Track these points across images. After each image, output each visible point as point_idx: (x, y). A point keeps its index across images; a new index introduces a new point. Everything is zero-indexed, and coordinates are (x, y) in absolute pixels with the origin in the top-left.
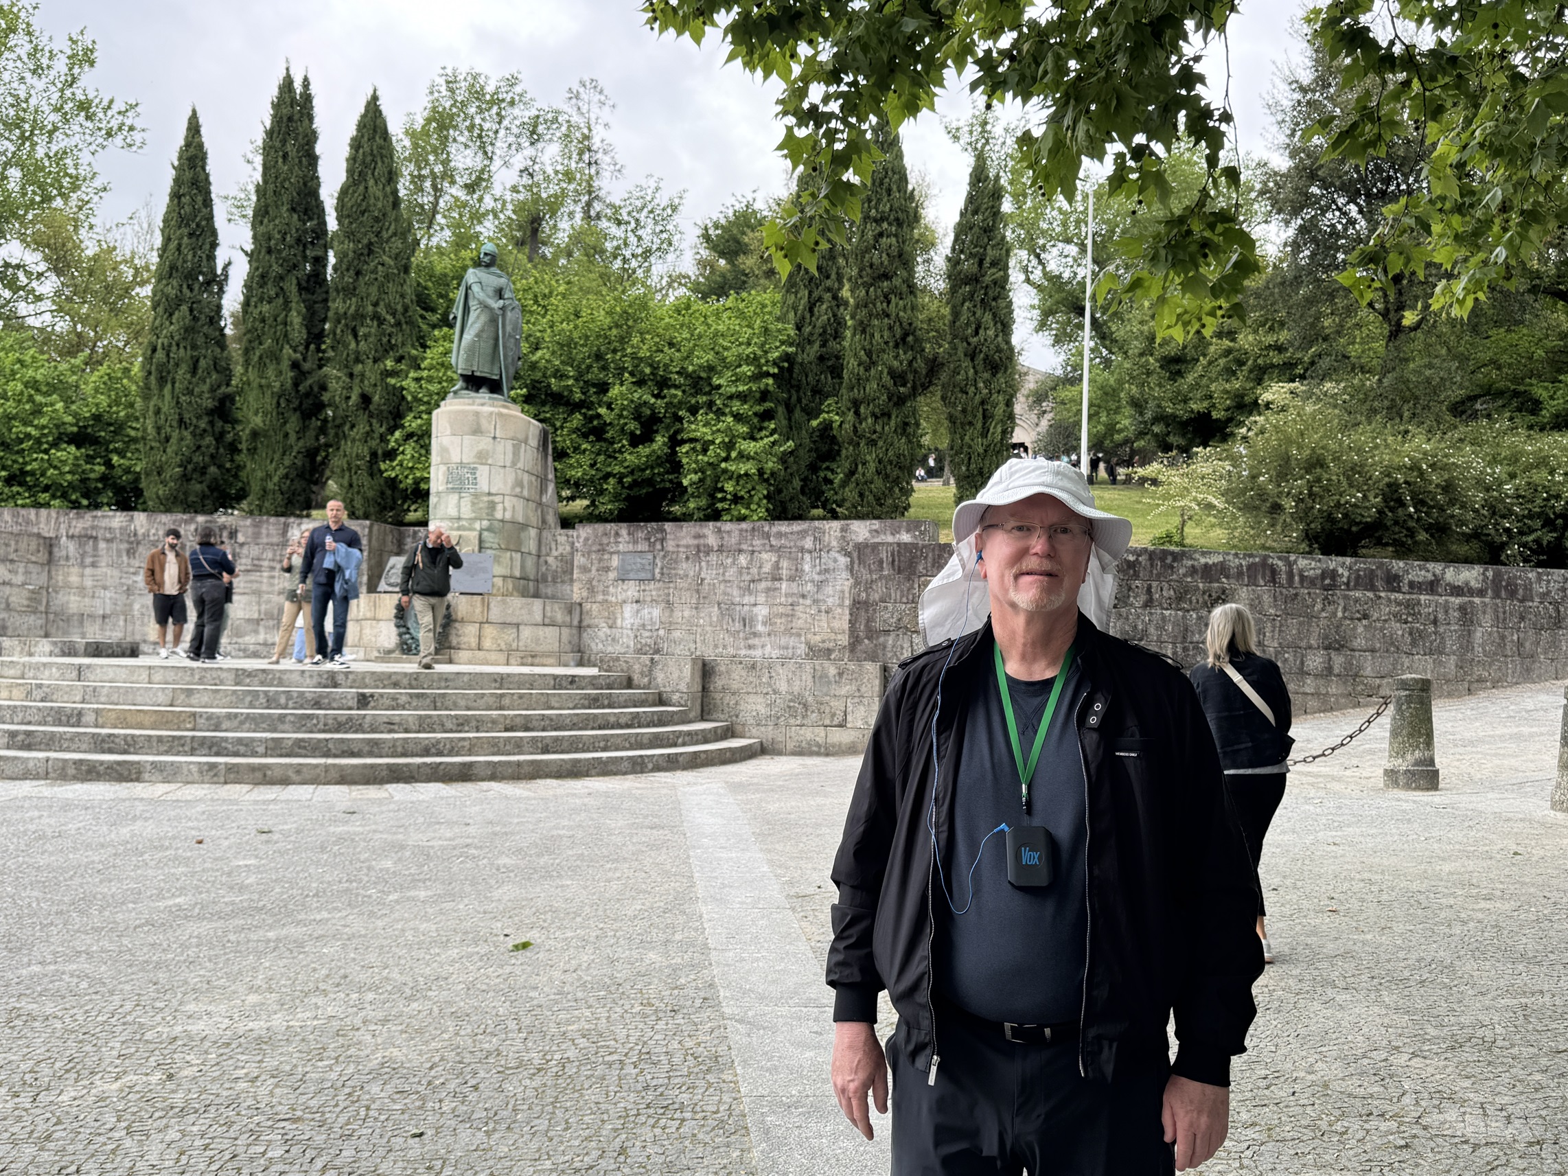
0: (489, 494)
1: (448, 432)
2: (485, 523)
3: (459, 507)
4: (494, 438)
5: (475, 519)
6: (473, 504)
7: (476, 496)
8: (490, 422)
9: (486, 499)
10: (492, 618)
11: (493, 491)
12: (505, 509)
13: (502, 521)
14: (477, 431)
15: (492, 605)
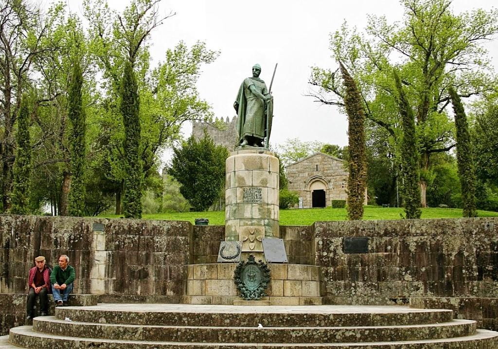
0: (268, 204)
1: (243, 168)
2: (266, 221)
3: (252, 212)
4: (269, 172)
5: (261, 219)
6: (260, 210)
7: (261, 205)
8: (267, 162)
9: (266, 207)
10: (290, 277)
11: (269, 203)
12: (275, 214)
13: (274, 220)
14: (261, 168)
15: (289, 269)
